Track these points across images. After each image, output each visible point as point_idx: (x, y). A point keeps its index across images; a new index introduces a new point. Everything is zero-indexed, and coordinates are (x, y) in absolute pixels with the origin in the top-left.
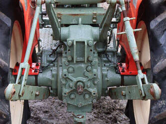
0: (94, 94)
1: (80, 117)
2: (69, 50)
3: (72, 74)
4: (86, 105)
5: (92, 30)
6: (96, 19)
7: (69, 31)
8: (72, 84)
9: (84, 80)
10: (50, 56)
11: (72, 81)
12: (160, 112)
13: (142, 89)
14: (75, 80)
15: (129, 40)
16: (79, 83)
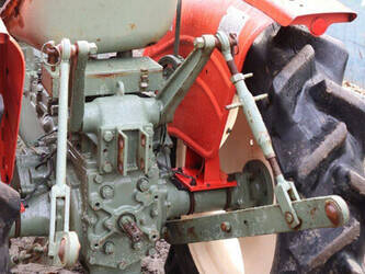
0: (154, 237)
2: (105, 151)
3: (110, 201)
6: (147, 82)
8: (110, 222)
9: (135, 209)
10: (36, 168)
11: (109, 215)
12: (316, 252)
13: (293, 211)
14: (117, 212)
15: (249, 119)
16: (124, 218)
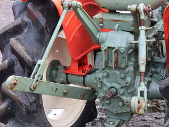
0: (127, 102)
1: (111, 123)
4: (121, 113)
5: (128, 38)
7: (107, 35)
14: (109, 85)
